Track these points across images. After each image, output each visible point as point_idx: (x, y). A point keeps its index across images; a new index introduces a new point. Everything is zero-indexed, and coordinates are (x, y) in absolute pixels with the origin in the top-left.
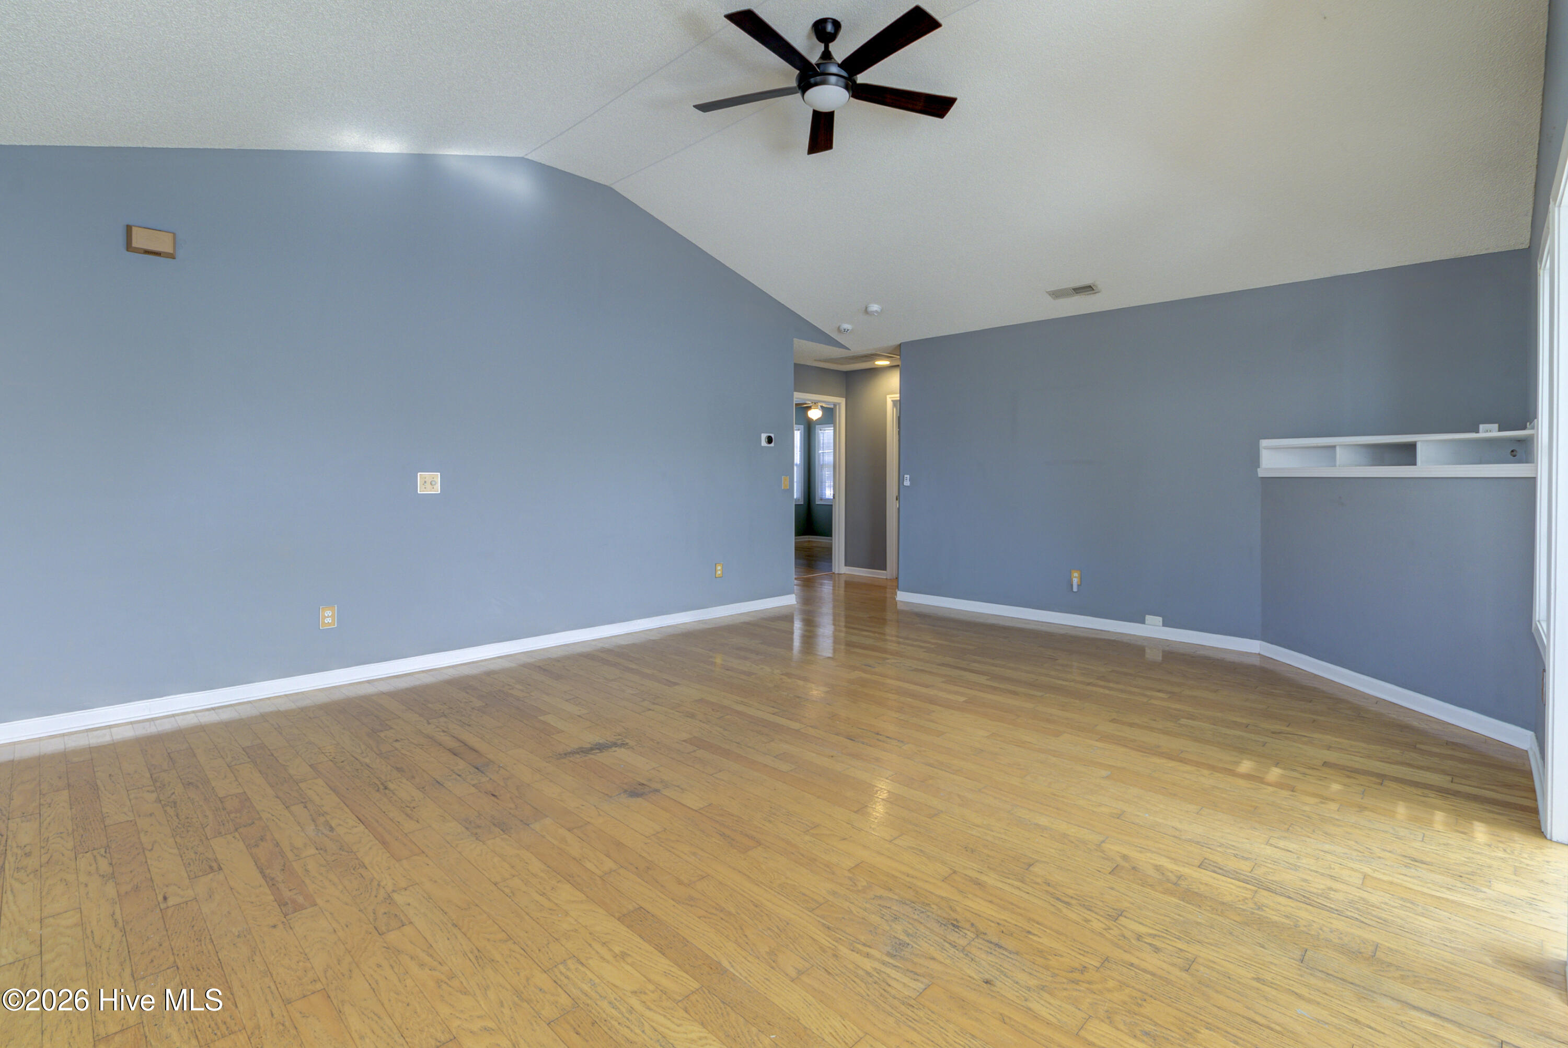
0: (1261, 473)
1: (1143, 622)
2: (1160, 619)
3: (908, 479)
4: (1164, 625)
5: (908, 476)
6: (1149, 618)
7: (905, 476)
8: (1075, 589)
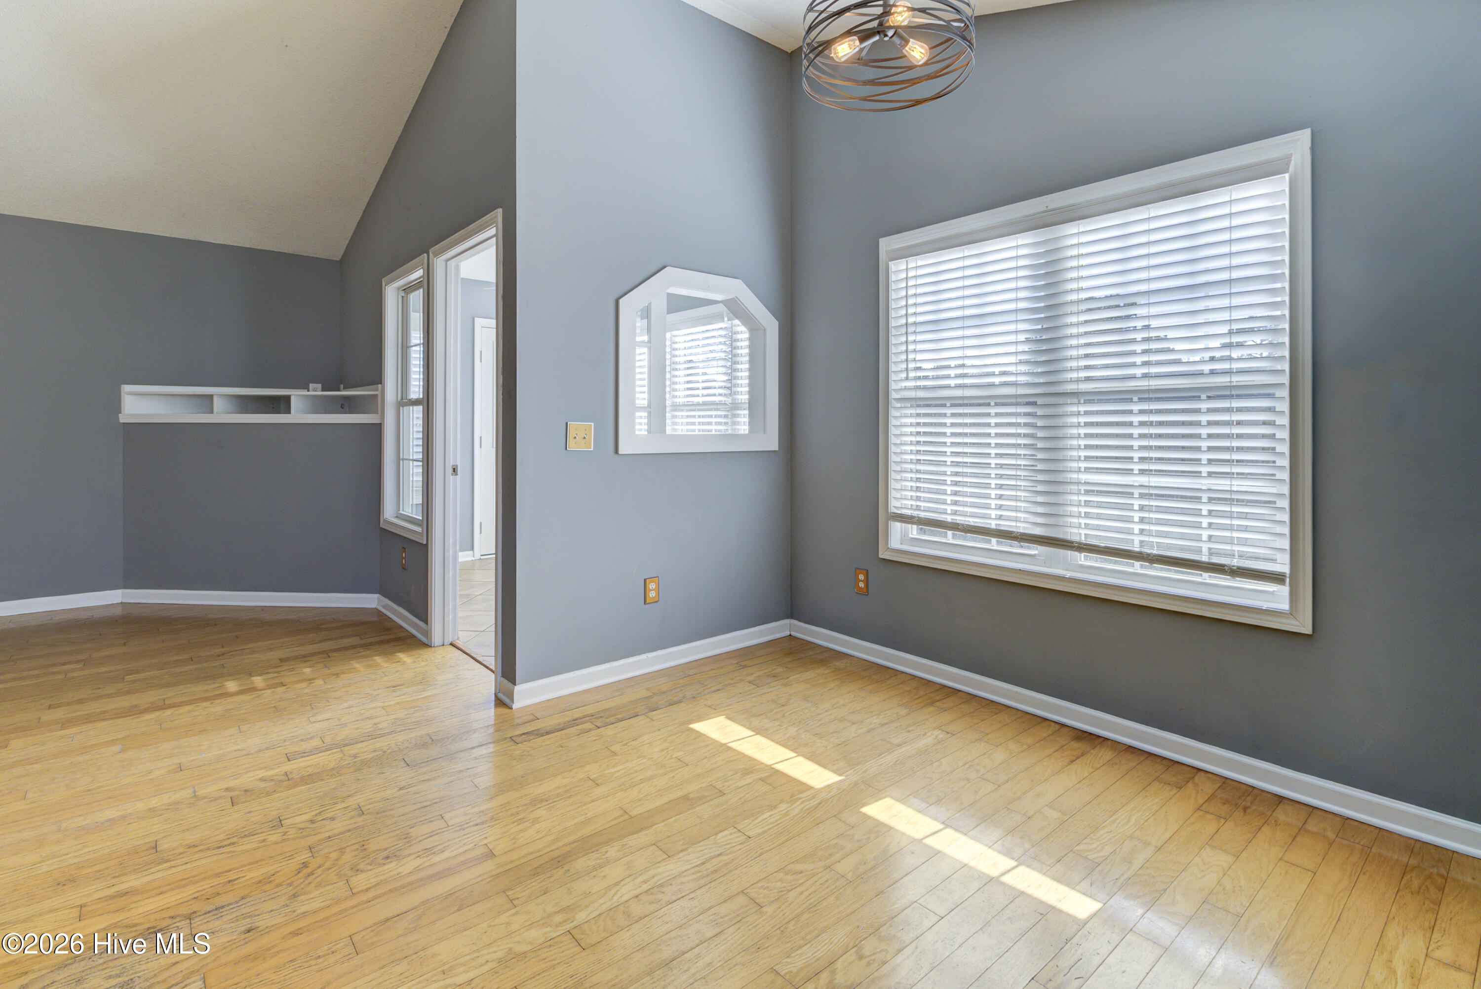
0: (124, 419)
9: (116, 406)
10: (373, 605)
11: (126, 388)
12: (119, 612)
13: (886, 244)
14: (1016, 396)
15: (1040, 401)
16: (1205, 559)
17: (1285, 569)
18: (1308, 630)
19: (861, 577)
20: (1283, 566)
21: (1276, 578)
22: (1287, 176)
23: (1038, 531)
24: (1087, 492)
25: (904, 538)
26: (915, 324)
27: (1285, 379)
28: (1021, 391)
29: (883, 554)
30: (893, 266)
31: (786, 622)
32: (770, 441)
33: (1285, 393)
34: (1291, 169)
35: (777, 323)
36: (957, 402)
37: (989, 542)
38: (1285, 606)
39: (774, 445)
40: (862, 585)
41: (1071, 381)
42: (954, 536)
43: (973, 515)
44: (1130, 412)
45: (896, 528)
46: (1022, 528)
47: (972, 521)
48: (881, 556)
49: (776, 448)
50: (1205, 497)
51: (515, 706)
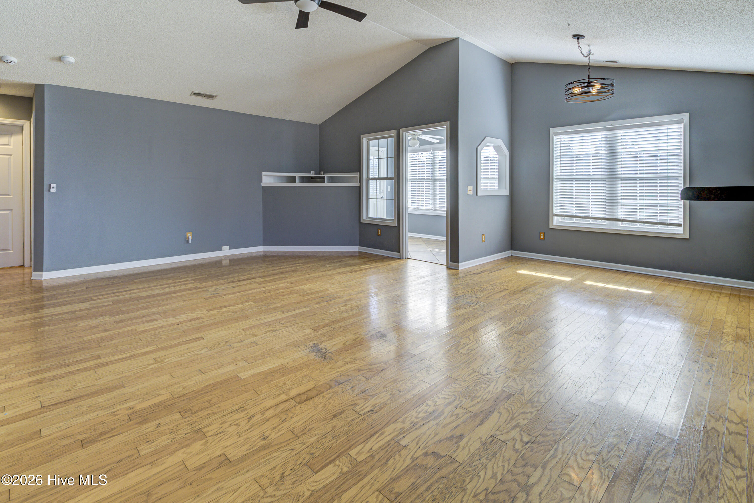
0: (263, 184)
1: (221, 250)
2: (228, 247)
3: (55, 187)
4: (230, 249)
5: (55, 185)
6: (224, 248)
7: (52, 185)
8: (190, 241)
9: (260, 180)
10: (357, 250)
11: (264, 173)
12: (262, 254)
13: (552, 130)
14: (601, 178)
15: (607, 180)
16: (659, 221)
17: (682, 223)
18: (688, 238)
19: (542, 234)
20: (681, 222)
21: (680, 225)
22: (683, 124)
23: (607, 217)
24: (621, 205)
25: (557, 221)
26: (564, 155)
27: (682, 175)
28: (603, 177)
29: (551, 227)
30: (555, 137)
31: (510, 251)
32: (506, 192)
33: (682, 178)
34: (684, 122)
35: (509, 153)
36: (577, 180)
37: (589, 221)
38: (682, 232)
39: (508, 193)
40: (542, 237)
41: (619, 174)
42: (576, 220)
43: (584, 213)
44: (637, 183)
45: (555, 218)
46: (602, 216)
47: (584, 215)
48: (550, 227)
49: (508, 194)
50: (659, 205)
51: (460, 269)
